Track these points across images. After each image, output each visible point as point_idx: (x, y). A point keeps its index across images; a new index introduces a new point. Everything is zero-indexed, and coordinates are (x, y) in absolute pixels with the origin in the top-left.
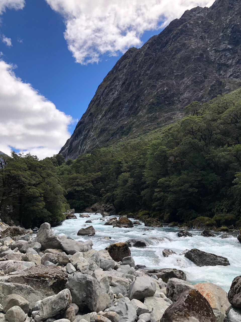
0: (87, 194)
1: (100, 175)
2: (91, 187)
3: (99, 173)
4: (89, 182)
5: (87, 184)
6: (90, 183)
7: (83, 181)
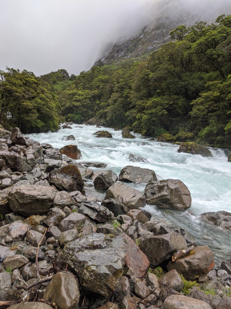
0: (85, 110)
1: (97, 93)
2: (89, 103)
3: (96, 91)
4: (86, 98)
5: (84, 100)
6: (87, 100)
7: (81, 98)
